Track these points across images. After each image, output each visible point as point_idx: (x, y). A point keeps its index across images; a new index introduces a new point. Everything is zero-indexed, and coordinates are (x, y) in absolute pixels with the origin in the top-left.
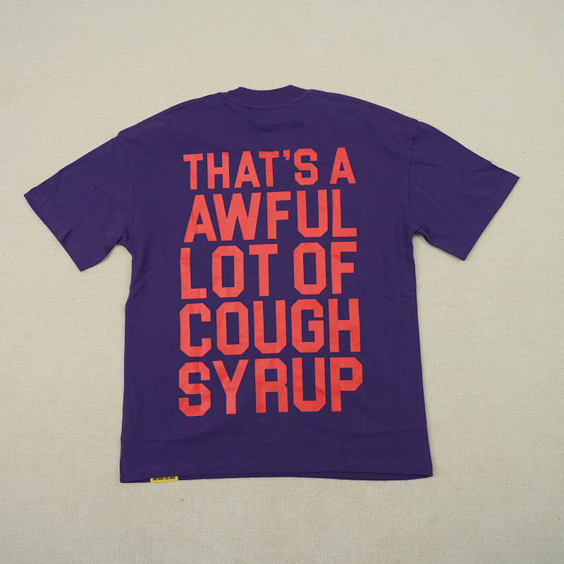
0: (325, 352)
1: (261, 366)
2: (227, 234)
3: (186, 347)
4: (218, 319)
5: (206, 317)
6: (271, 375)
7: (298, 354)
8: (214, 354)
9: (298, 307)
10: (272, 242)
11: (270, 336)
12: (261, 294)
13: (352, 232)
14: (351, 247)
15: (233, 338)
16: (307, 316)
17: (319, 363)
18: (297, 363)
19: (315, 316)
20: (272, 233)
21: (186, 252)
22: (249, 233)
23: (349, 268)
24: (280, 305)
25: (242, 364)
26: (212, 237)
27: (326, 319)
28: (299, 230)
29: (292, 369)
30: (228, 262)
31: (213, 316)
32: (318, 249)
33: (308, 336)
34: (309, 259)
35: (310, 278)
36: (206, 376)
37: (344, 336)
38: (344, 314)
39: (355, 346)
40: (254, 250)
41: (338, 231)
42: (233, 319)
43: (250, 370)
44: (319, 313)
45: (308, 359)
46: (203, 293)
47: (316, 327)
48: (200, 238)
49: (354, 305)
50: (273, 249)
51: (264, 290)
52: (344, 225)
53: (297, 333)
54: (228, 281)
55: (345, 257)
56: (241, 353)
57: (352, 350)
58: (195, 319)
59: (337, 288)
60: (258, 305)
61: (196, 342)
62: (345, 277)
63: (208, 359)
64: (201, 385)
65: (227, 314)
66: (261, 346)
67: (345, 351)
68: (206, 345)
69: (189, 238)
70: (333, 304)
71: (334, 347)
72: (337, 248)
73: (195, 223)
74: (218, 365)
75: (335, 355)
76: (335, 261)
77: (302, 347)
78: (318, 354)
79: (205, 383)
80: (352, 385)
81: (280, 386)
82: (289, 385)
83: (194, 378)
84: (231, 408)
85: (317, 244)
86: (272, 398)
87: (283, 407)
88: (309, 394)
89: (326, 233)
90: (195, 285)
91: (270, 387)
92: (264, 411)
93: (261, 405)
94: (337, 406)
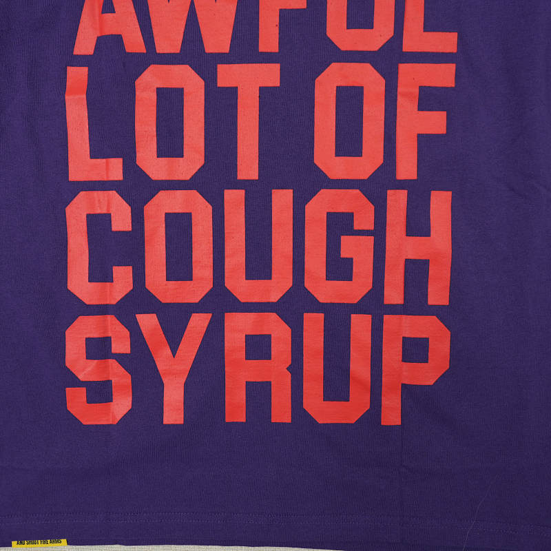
0: (373, 304)
1: (238, 327)
2: (169, 39)
3: (79, 283)
4: (148, 226)
5: (122, 221)
6: (258, 347)
7: (316, 306)
8: (140, 299)
9: (320, 206)
10: (267, 58)
11: (259, 266)
12: (242, 175)
13: (447, 42)
14: (444, 76)
15: (179, 267)
16: (339, 224)
17: (360, 325)
18: (314, 324)
19: (356, 227)
20: (269, 39)
21: (77, 76)
22: (217, 38)
23: (436, 122)
24: (282, 200)
25: (199, 323)
26: (134, 42)
27: (379, 233)
28: (330, 34)
29: (301, 336)
30: (170, 101)
31: (138, 218)
32: (369, 79)
33: (339, 268)
34: (350, 100)
35: (349, 143)
36: (121, 345)
37: (417, 271)
38: (418, 225)
39: (438, 294)
40: (227, 75)
41: (416, 38)
42: (179, 226)
43: (215, 333)
44: (365, 219)
45: (337, 318)
46: (114, 169)
47: (357, 249)
48: (110, 44)
49: (440, 204)
50: (270, 75)
51: (248, 166)
52: (431, 25)
53: (316, 261)
54: (170, 145)
55: (428, 99)
56: (196, 299)
57: (432, 301)
58: (98, 224)
59: (407, 168)
60: (234, 199)
61: (100, 273)
62: (425, 142)
63: (126, 310)
64: (113, 363)
65: (167, 215)
66: (239, 285)
67: (415, 303)
68: (122, 280)
69: (85, 44)
70: (397, 201)
71: (394, 294)
72: (412, 77)
73: (97, 10)
74: (148, 322)
75: (394, 310)
76: (407, 107)
77: (325, 290)
78: (359, 308)
79: (120, 358)
80: (427, 374)
81: (276, 370)
82: (296, 369)
83: (98, 348)
84: (173, 411)
85: (368, 66)
86: (259, 393)
87: (281, 412)
88: (336, 387)
89: (390, 41)
90: (97, 151)
91: (254, 371)
92: (241, 418)
93: (236, 407)
94: (392, 415)
